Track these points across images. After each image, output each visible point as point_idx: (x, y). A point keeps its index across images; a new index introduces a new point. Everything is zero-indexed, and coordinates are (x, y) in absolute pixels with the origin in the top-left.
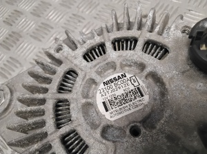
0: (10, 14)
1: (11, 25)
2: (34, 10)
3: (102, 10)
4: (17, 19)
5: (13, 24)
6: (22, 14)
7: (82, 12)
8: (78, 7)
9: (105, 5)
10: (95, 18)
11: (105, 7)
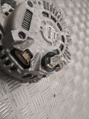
0: (79, 47)
1: (75, 44)
2: (76, 56)
3: (65, 80)
4: (76, 47)
5: (75, 45)
6: (77, 51)
7: (68, 72)
8: (70, 71)
9: (66, 83)
10: (63, 75)
11: (66, 82)
